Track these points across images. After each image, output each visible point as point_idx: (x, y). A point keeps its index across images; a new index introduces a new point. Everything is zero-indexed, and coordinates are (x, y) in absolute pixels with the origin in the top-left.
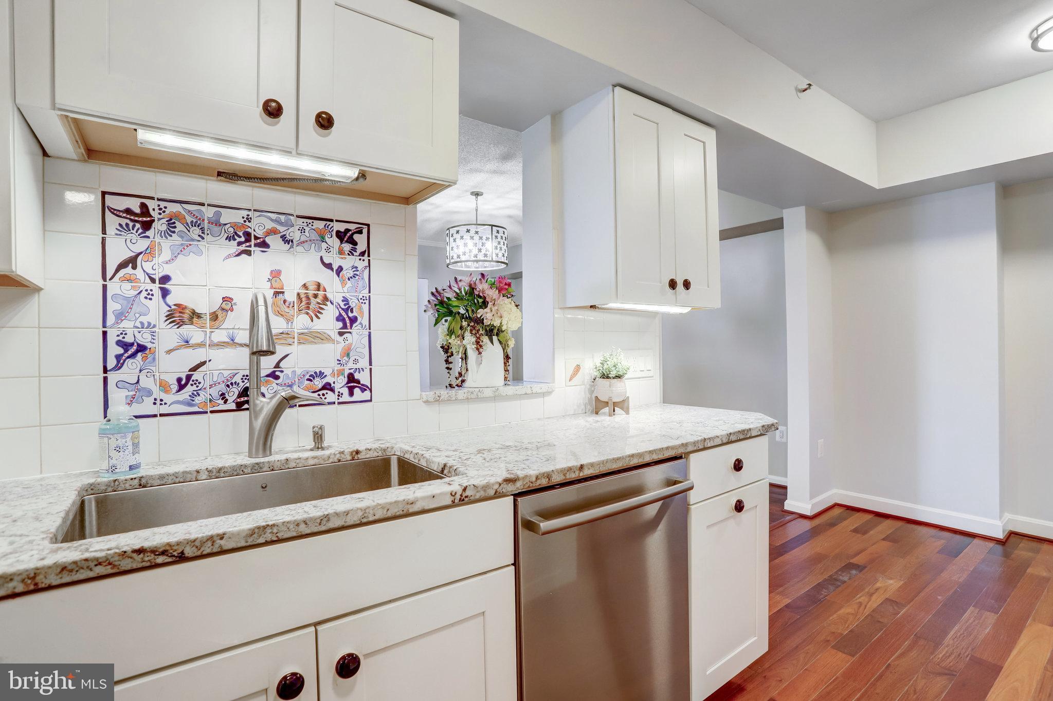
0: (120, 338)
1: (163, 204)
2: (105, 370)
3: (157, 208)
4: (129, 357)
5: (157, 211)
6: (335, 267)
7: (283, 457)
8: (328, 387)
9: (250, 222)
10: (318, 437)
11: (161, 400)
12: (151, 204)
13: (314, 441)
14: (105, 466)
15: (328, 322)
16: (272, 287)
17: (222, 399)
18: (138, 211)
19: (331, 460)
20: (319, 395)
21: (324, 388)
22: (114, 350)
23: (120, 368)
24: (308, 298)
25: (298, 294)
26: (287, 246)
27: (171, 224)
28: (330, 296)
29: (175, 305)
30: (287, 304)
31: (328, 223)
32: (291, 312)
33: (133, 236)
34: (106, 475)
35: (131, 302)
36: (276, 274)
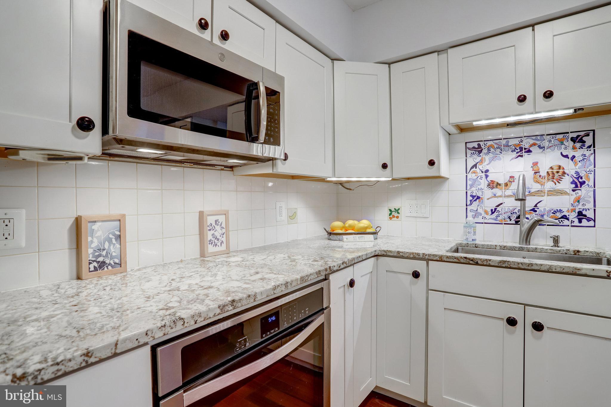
0: (471, 194)
1: (486, 142)
2: (467, 206)
3: (484, 144)
4: (474, 201)
5: (484, 145)
6: (570, 156)
7: (534, 247)
8: (565, 217)
9: (522, 142)
10: (556, 240)
11: (485, 217)
12: (481, 143)
13: (554, 242)
14: (465, 238)
15: (566, 184)
16: (533, 170)
17: (509, 219)
18: (477, 147)
19: (561, 253)
20: (559, 221)
21: (562, 217)
22: (470, 198)
23: (471, 205)
24: (553, 173)
25: (548, 172)
26: (541, 150)
27: (489, 150)
28: (566, 171)
29: (490, 181)
30: (541, 177)
31: (566, 135)
32: (544, 181)
33: (475, 156)
34: (465, 241)
35: (475, 181)
36: (535, 164)
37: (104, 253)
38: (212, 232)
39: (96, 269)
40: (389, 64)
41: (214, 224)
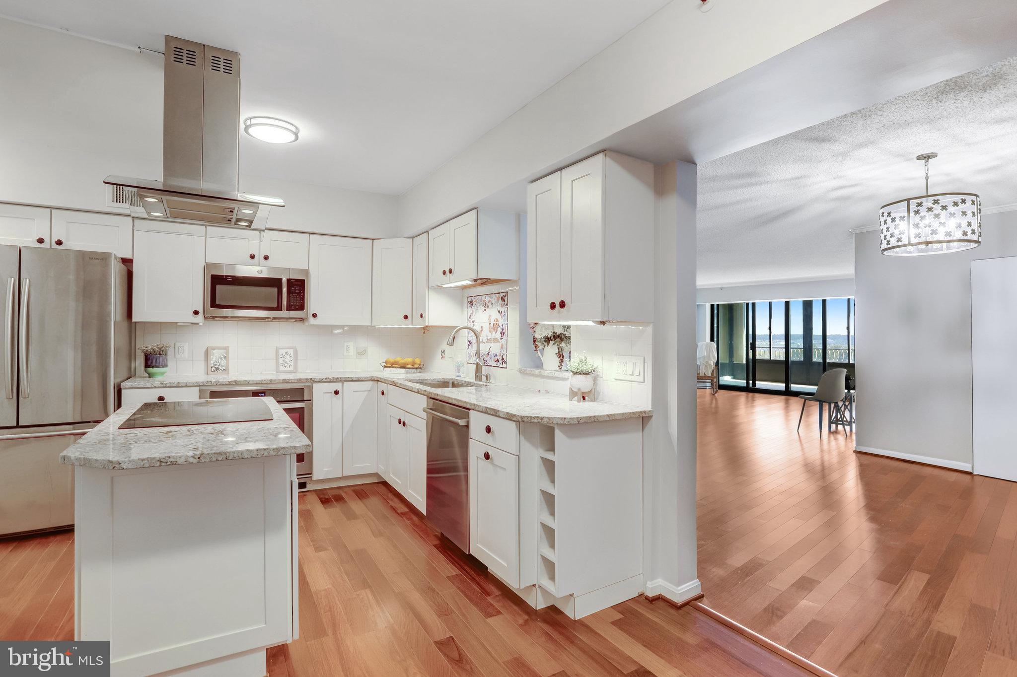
0: (469, 339)
4: (469, 345)
5: (473, 301)
6: (500, 312)
9: (486, 299)
10: (487, 378)
11: (473, 359)
12: (473, 298)
15: (499, 334)
16: (489, 322)
21: (497, 360)
24: (495, 325)
25: (493, 324)
26: (492, 306)
27: (475, 304)
28: (499, 324)
30: (491, 328)
31: (499, 294)
32: (492, 331)
36: (490, 317)
37: (218, 364)
38: (283, 359)
39: (214, 371)
40: (413, 238)
41: (284, 354)
